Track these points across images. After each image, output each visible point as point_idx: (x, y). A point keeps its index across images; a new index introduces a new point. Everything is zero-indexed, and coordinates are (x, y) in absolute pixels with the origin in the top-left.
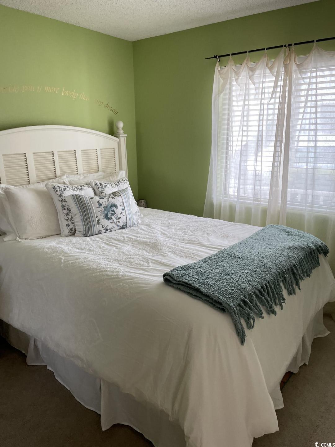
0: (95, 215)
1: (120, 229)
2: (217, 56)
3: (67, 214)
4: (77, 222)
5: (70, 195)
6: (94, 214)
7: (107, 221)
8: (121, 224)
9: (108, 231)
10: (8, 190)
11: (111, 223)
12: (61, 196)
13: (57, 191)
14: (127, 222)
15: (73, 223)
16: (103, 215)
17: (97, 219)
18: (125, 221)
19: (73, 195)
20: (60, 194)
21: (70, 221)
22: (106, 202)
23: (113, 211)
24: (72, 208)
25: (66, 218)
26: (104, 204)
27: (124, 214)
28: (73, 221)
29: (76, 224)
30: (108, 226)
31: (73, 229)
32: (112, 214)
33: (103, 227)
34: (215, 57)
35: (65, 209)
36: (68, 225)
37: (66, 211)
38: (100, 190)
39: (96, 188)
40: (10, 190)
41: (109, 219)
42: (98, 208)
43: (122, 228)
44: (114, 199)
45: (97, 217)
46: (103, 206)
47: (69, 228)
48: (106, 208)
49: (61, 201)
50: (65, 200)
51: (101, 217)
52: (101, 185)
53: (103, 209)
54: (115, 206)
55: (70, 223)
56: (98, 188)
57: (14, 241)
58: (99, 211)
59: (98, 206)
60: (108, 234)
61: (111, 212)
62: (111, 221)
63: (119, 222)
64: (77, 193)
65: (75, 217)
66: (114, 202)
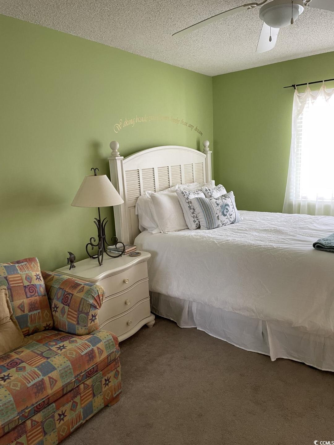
0: (215, 213)
1: (231, 224)
2: (295, 85)
3: (193, 213)
4: (201, 218)
5: (195, 198)
6: (215, 211)
7: (224, 217)
8: (232, 220)
9: (224, 225)
10: (153, 195)
11: (226, 218)
12: (187, 199)
13: (185, 195)
14: (236, 219)
15: (198, 220)
16: (221, 212)
17: (217, 216)
18: (235, 217)
19: (197, 198)
20: (187, 197)
21: (196, 218)
22: (221, 202)
23: (227, 209)
24: (197, 208)
25: (192, 215)
26: (220, 204)
27: (234, 212)
28: (197, 218)
29: (200, 220)
30: (224, 221)
31: (198, 224)
32: (227, 212)
33: (221, 222)
34: (294, 86)
35: (191, 209)
36: (195, 221)
37: (192, 211)
38: (210, 194)
39: (206, 193)
40: (155, 195)
41: (225, 215)
42: (216, 207)
43: (233, 223)
44: (226, 200)
45: (217, 214)
46: (220, 205)
47: (195, 223)
48: (222, 207)
49: (188, 203)
50: (191, 202)
51: (220, 214)
52: (210, 190)
53: (220, 207)
54: (228, 205)
55: (196, 219)
56: (208, 193)
57: (161, 234)
58: (218, 210)
59: (216, 205)
60: (224, 227)
61: (226, 210)
62: (226, 217)
63: (231, 218)
64: (196, 196)
65: (198, 215)
66: (227, 202)
